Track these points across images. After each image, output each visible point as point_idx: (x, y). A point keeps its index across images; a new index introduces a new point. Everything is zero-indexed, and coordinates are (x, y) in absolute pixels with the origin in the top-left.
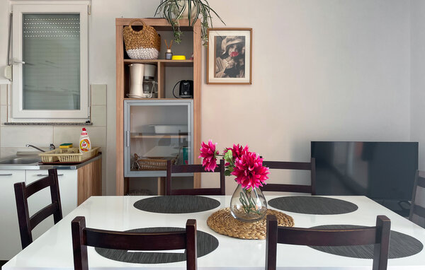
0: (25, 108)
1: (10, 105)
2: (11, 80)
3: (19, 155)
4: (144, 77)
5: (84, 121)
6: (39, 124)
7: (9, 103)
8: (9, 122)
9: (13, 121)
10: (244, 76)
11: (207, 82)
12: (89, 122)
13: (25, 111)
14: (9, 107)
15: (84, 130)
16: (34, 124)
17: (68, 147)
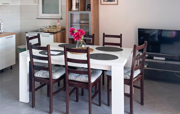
0: (43, 13)
1: (38, 12)
2: (39, 4)
3: (41, 29)
4: (76, 3)
5: (60, 18)
6: (46, 19)
7: (38, 11)
8: (38, 18)
9: (39, 17)
10: (115, 1)
11: (101, 4)
12: (61, 18)
13: (43, 14)
14: (38, 13)
15: (58, 21)
16: (45, 19)
17: (54, 27)
